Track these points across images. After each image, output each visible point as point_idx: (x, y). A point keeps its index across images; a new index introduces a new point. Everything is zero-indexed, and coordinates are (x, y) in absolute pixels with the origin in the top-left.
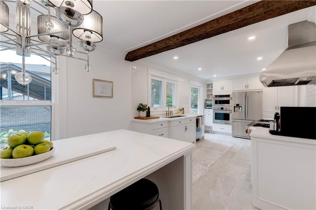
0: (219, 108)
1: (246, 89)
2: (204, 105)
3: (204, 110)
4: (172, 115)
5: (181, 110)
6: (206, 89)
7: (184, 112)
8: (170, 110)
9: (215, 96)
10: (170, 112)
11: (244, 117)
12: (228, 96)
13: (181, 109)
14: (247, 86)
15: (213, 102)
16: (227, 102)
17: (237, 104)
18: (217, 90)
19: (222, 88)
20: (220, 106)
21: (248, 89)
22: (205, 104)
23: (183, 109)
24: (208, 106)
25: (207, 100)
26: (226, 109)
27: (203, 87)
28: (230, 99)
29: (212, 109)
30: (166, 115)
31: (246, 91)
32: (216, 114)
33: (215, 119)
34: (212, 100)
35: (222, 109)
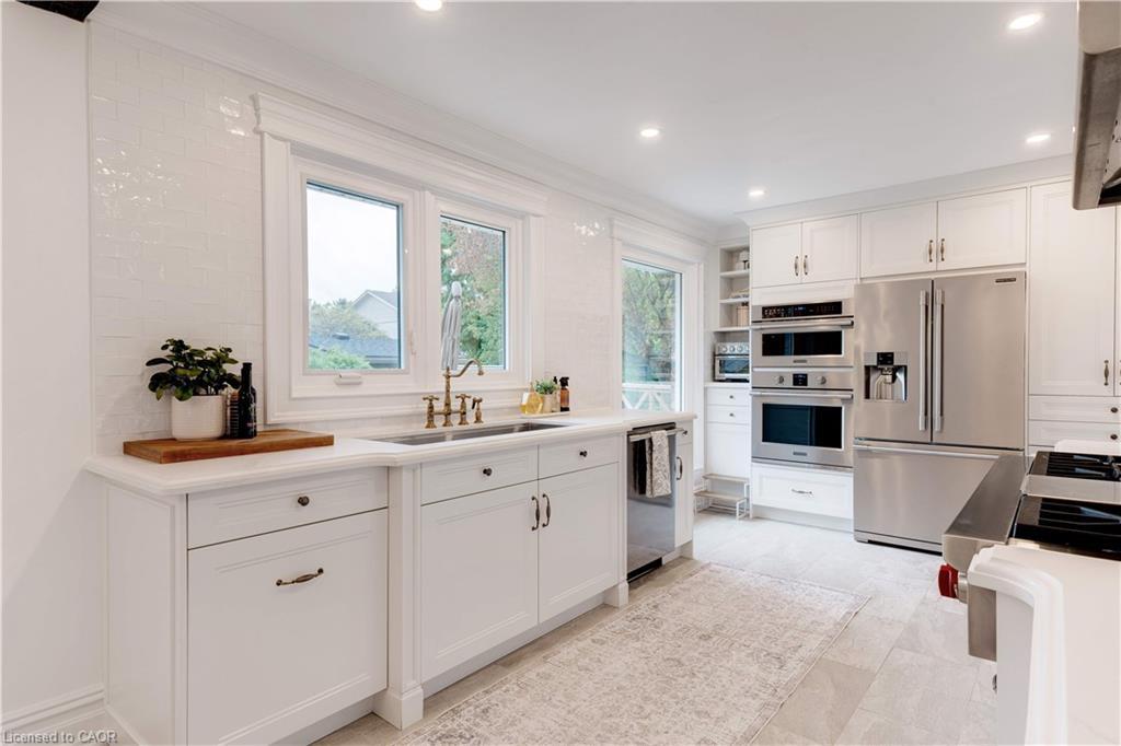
0: (782, 380)
1: (932, 267)
2: (710, 365)
3: (706, 389)
4: (478, 419)
5: (548, 390)
6: (717, 274)
7: (565, 399)
8: (457, 386)
9: (764, 309)
10: (456, 405)
11: (921, 427)
12: (834, 308)
13: (548, 381)
14: (937, 251)
15: (752, 347)
16: (829, 343)
17: (880, 355)
18: (773, 282)
19: (801, 267)
20: (787, 365)
21: (942, 265)
22: (714, 355)
23: (564, 382)
24: (723, 368)
25: (724, 333)
26: (824, 381)
27: (702, 266)
28: (842, 326)
29: (749, 385)
30: (430, 424)
31: (933, 277)
32: (767, 409)
33: (765, 439)
34: (748, 331)
35: (800, 380)
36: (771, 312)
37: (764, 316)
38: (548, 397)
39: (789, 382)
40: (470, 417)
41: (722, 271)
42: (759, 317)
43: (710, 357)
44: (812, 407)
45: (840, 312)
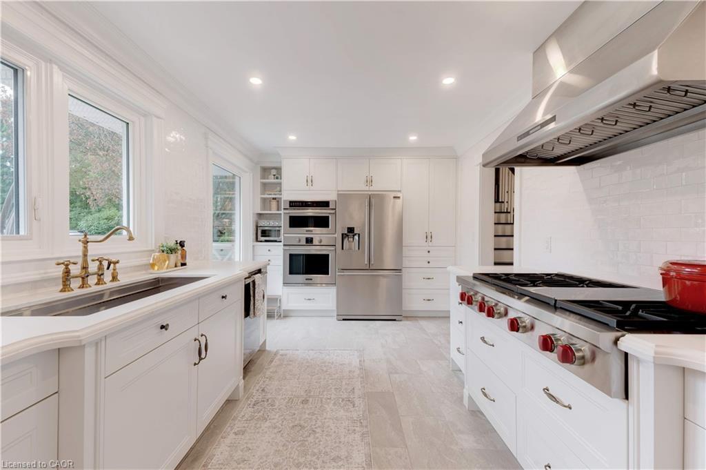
0: (300, 241)
1: (367, 188)
2: (255, 232)
3: (253, 246)
4: (114, 278)
5: (172, 251)
6: (259, 181)
9: (290, 202)
11: (366, 263)
12: (325, 204)
13: (172, 244)
14: (369, 181)
15: (284, 222)
16: (322, 222)
17: (348, 228)
18: (295, 187)
19: (310, 181)
20: (301, 233)
21: (371, 188)
22: (257, 227)
23: (182, 244)
24: (264, 234)
25: (260, 214)
26: (321, 241)
27: (251, 174)
28: (330, 213)
29: (282, 244)
30: (66, 286)
31: (370, 193)
32: (291, 256)
33: (291, 273)
34: (281, 214)
35: (309, 241)
36: (293, 204)
37: (290, 206)
38: (173, 257)
39: (304, 242)
40: (107, 276)
41: (261, 179)
42: (288, 207)
43: (255, 227)
44: (303, 255)
45: (328, 206)
